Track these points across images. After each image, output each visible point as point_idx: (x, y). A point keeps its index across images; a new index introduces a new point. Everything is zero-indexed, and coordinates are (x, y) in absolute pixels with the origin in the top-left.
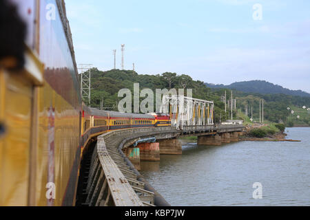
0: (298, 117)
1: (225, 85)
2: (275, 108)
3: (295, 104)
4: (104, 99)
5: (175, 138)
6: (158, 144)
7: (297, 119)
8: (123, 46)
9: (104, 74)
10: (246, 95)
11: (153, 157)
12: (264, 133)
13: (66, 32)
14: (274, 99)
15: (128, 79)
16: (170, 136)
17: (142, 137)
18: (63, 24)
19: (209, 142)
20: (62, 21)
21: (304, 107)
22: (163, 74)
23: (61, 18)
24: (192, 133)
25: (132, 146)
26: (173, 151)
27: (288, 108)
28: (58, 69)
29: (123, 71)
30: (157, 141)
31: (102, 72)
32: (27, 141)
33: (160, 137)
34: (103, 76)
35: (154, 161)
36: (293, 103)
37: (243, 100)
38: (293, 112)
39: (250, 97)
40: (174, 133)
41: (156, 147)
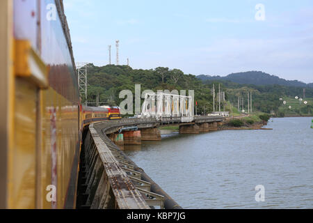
0: (290, 107)
1: (221, 76)
2: (267, 99)
3: (288, 94)
4: (100, 94)
5: (155, 127)
6: (139, 131)
7: (289, 109)
8: (117, 42)
9: (99, 69)
10: (240, 86)
11: (136, 142)
12: (242, 123)
13: (64, 29)
14: (268, 89)
15: (123, 74)
16: (151, 126)
17: (125, 126)
18: (62, 21)
19: (188, 131)
20: (61, 18)
21: (296, 97)
22: (157, 68)
23: (60, 15)
24: (171, 123)
25: (117, 133)
26: (154, 137)
27: (281, 99)
28: (57, 66)
29: (118, 66)
30: (139, 129)
31: (97, 67)
32: (34, 131)
33: (141, 126)
34: (98, 71)
35: (136, 145)
36: (286, 94)
37: (237, 92)
38: (285, 102)
39: (243, 88)
40: (154, 123)
41: (138, 134)
